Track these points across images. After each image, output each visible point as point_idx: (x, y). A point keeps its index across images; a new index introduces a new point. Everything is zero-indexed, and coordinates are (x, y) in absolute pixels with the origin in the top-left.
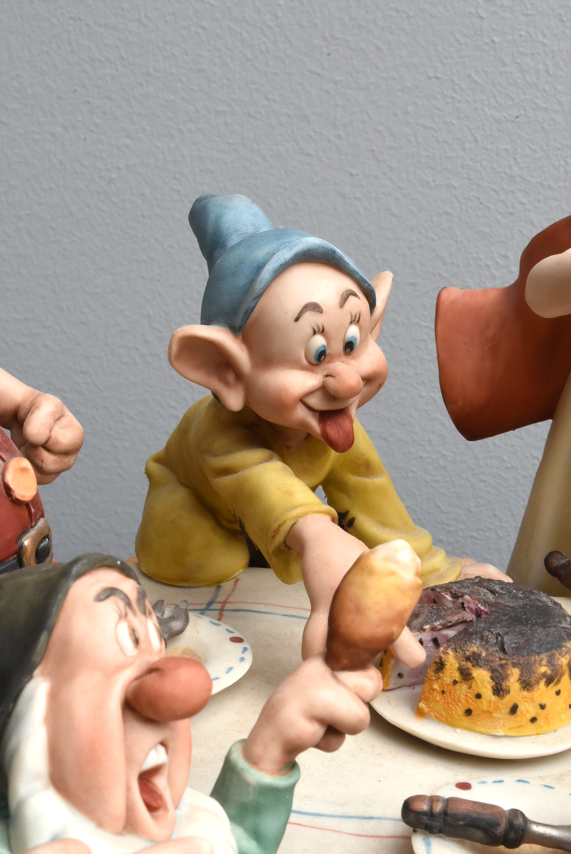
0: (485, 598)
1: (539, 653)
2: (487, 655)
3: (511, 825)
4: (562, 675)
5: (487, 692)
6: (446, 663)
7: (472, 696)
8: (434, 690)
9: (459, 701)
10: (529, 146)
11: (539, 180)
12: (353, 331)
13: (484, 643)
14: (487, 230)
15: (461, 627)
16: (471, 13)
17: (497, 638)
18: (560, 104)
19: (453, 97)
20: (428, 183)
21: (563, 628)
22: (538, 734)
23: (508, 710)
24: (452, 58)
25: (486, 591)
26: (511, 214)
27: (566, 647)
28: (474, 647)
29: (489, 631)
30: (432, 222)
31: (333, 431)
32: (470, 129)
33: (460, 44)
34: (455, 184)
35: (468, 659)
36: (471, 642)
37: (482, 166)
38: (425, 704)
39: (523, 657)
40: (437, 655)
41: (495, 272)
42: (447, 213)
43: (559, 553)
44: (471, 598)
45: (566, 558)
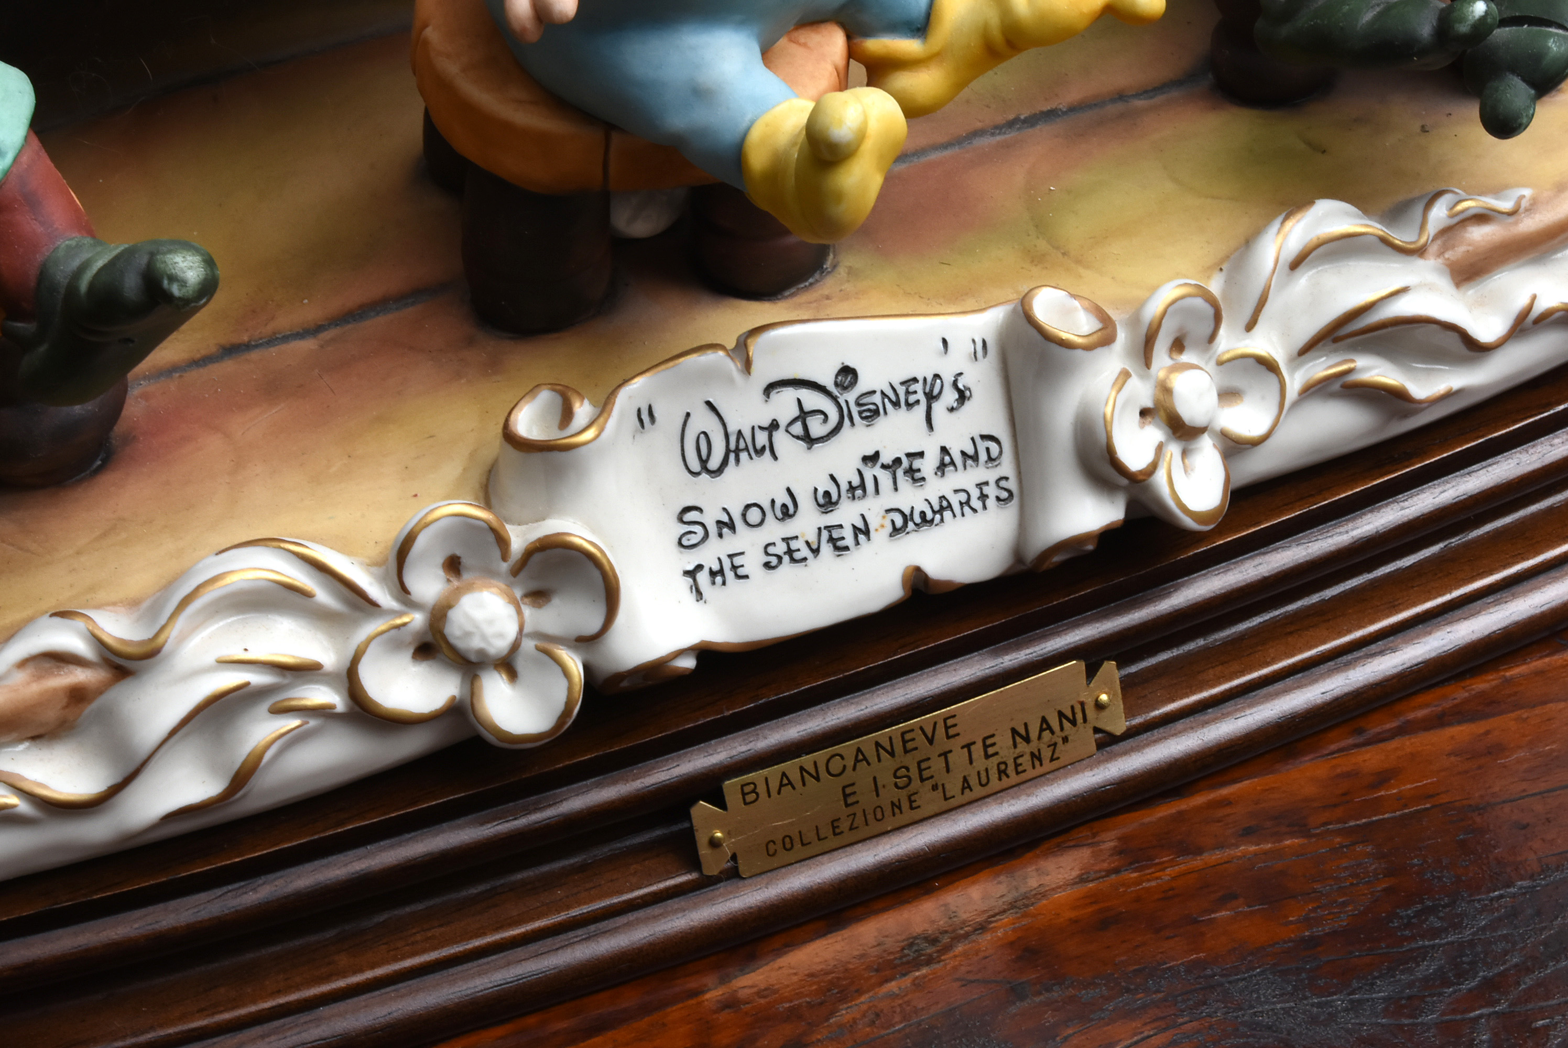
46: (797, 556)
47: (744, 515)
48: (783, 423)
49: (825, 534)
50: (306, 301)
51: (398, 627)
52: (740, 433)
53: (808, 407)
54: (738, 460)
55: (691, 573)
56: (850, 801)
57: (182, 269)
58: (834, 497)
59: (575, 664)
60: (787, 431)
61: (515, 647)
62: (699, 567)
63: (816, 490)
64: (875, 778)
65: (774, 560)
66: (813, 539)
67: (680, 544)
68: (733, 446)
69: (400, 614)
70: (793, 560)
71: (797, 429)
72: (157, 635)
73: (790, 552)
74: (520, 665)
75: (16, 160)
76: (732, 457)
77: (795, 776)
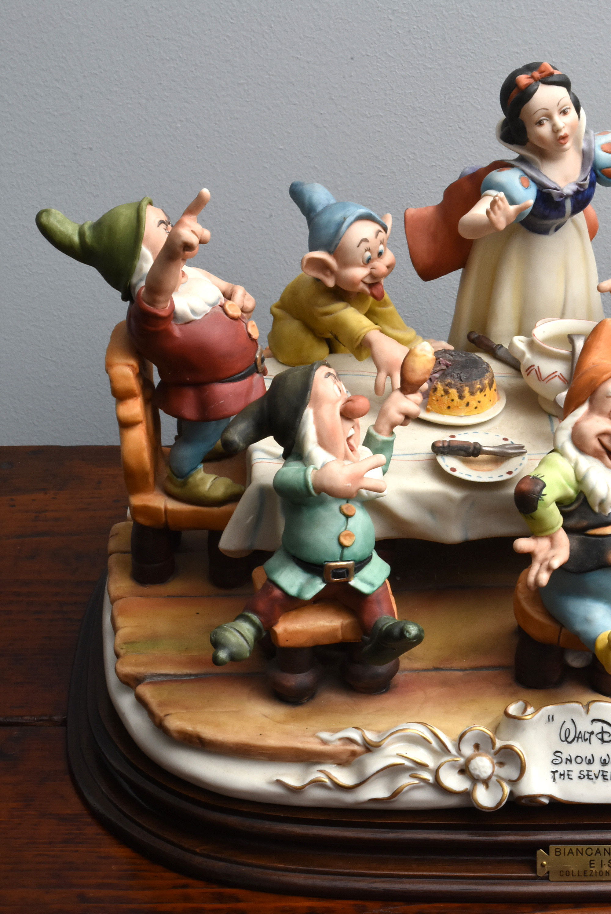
0: (448, 358)
1: (476, 380)
2: (454, 383)
3: (475, 448)
4: (486, 388)
5: (456, 398)
6: (437, 388)
7: (449, 400)
8: (433, 400)
9: (445, 403)
10: (423, 90)
11: (430, 109)
12: (381, 247)
13: (452, 378)
14: (402, 139)
15: (441, 372)
16: (384, 18)
17: (458, 375)
18: (439, 65)
19: (378, 66)
20: (366, 115)
21: (484, 368)
22: (478, 414)
23: (465, 405)
24: (375, 43)
25: (448, 355)
26: (415, 129)
27: (486, 376)
28: (449, 380)
29: (454, 373)
30: (370, 137)
31: (375, 292)
32: (388, 83)
33: (380, 36)
34: (382, 114)
35: (447, 385)
36: (447, 378)
37: (397, 103)
38: (430, 406)
39: (470, 382)
40: (433, 385)
41: (408, 162)
42: (378, 131)
43: (474, 332)
44: (443, 359)
45: (477, 334)
46: (590, 777)
47: (576, 759)
48: (596, 733)
49: (601, 773)
50: (465, 660)
51: (455, 761)
52: (580, 732)
53: (605, 730)
54: (578, 741)
55: (554, 772)
56: (592, 866)
57: (411, 630)
58: (607, 762)
59: (507, 789)
60: (596, 736)
61: (490, 778)
62: (557, 771)
63: (601, 758)
64: (602, 861)
65: (582, 777)
66: (597, 773)
67: (552, 762)
68: (577, 736)
69: (456, 757)
70: (588, 778)
71: (600, 736)
72: (381, 741)
73: (588, 775)
74: (490, 784)
75: (378, 589)
76: (576, 739)
77: (574, 851)
